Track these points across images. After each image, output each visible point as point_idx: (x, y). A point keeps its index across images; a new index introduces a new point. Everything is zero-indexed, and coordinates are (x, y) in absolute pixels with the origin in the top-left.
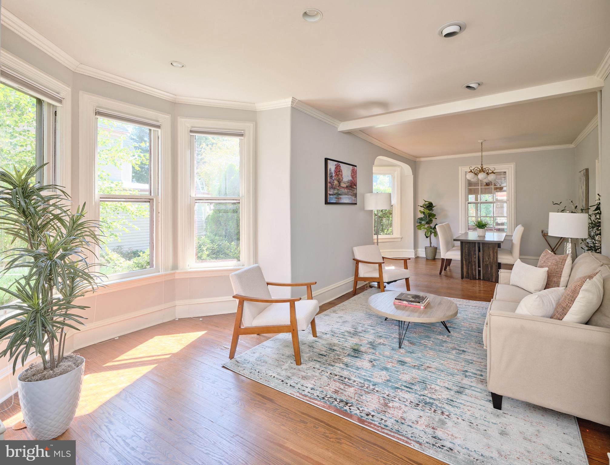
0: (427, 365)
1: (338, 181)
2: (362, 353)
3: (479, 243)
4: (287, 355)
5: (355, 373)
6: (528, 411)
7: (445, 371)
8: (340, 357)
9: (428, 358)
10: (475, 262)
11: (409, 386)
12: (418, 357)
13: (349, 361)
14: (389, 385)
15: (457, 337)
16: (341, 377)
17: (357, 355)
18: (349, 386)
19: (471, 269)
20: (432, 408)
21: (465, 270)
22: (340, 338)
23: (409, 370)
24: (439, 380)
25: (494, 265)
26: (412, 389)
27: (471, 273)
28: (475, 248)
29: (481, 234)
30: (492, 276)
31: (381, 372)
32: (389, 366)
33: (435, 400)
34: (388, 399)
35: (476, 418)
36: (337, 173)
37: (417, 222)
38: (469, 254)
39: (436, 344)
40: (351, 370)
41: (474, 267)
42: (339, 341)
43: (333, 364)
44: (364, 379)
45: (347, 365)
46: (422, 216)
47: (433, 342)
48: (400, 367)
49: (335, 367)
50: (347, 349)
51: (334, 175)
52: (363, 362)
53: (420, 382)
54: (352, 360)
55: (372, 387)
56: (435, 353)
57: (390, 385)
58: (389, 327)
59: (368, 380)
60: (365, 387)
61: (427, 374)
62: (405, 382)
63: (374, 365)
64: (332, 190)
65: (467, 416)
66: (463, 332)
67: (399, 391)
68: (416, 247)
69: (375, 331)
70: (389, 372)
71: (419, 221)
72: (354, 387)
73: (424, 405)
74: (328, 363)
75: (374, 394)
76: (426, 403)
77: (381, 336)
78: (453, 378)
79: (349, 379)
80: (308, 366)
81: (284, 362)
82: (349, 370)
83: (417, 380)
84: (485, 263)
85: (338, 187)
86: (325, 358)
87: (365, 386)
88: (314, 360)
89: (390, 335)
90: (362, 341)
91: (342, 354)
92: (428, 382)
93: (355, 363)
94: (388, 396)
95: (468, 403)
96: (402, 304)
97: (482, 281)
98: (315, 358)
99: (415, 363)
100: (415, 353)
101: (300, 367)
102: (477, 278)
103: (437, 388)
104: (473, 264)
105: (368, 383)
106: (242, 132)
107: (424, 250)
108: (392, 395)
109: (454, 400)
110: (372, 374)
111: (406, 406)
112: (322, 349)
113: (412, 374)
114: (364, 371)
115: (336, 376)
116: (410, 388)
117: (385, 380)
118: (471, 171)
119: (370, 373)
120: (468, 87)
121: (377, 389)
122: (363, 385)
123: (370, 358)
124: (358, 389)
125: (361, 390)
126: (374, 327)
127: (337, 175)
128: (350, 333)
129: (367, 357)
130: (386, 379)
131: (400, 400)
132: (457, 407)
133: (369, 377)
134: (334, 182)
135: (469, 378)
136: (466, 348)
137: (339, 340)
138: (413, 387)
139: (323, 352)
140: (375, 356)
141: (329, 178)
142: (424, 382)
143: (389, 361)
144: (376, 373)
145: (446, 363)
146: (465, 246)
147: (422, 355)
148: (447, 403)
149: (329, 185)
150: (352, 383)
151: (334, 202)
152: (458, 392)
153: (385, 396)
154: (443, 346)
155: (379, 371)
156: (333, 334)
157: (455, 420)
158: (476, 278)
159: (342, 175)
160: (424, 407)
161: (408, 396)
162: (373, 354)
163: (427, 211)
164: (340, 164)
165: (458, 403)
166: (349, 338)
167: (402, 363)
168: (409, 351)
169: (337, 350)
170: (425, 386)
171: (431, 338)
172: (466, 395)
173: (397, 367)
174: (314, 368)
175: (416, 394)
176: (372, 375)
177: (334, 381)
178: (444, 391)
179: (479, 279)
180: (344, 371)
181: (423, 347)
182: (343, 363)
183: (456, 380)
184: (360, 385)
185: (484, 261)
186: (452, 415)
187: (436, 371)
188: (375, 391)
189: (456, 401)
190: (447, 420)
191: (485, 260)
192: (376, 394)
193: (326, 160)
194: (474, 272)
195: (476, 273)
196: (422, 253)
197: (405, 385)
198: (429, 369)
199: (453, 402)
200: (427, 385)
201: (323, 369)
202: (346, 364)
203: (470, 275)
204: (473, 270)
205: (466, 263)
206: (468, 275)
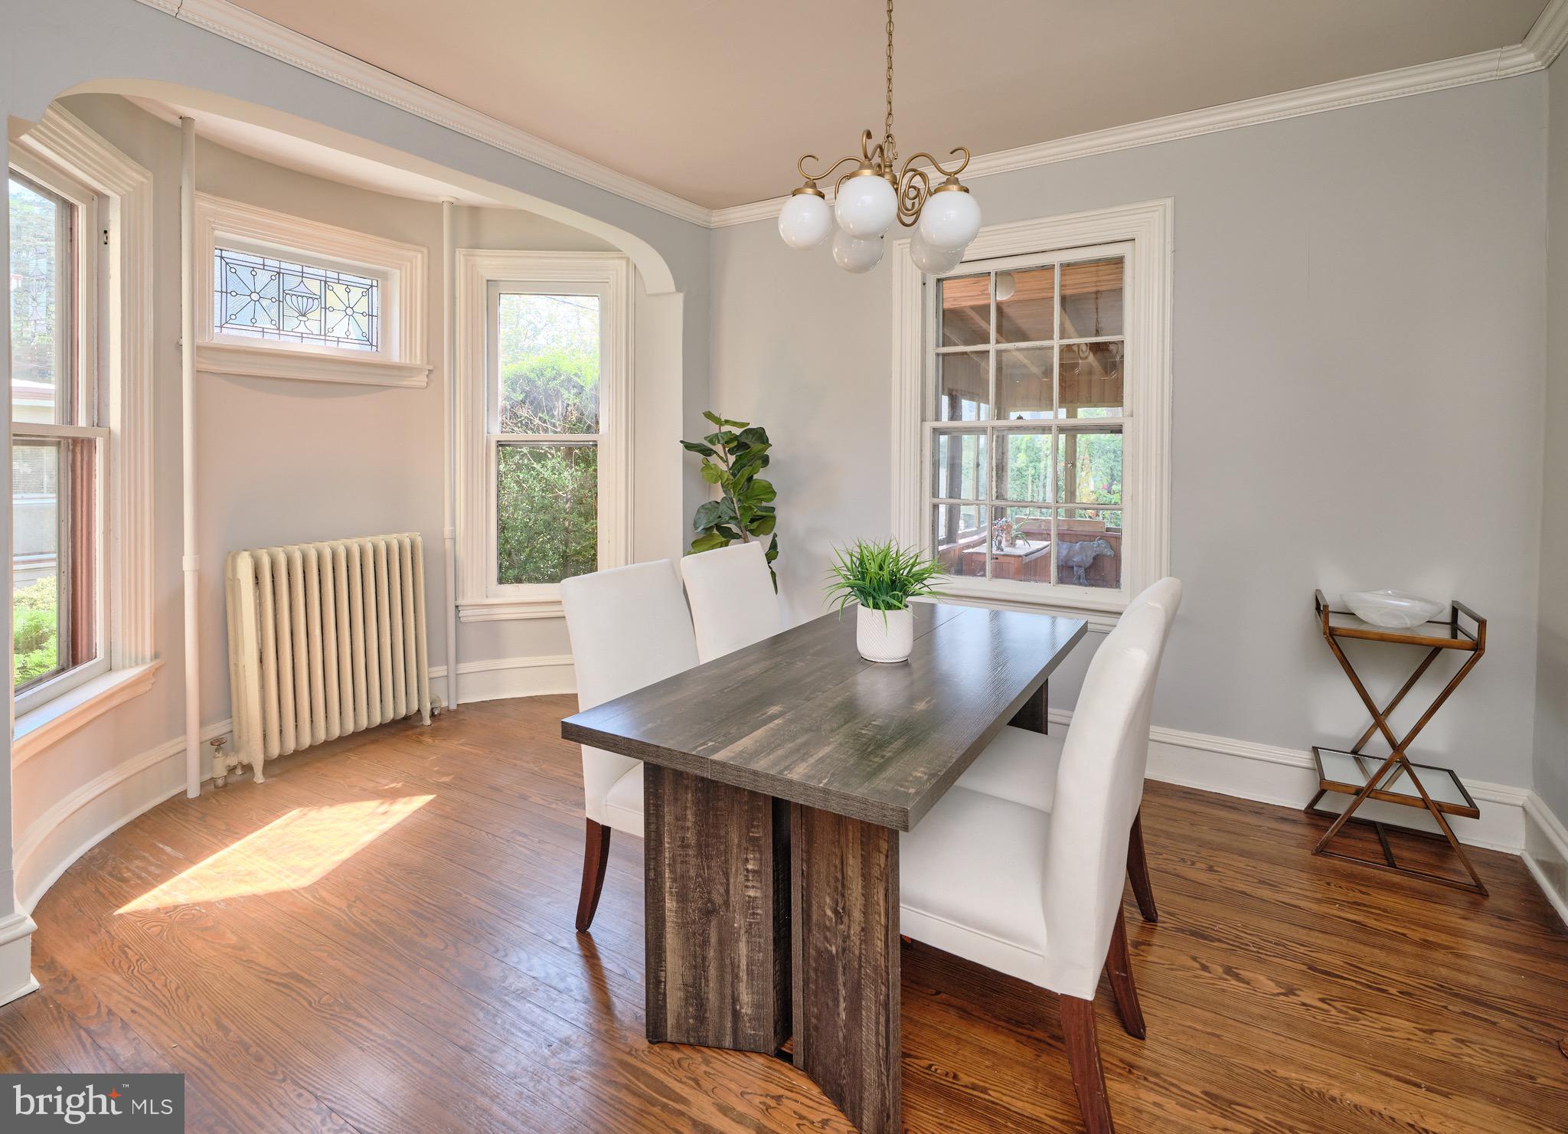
19: (721, 970)
25: (870, 993)
30: (856, 1077)
185: (813, 916)
203: (711, 1016)
204: (736, 977)
205: (682, 910)
206: (701, 1019)
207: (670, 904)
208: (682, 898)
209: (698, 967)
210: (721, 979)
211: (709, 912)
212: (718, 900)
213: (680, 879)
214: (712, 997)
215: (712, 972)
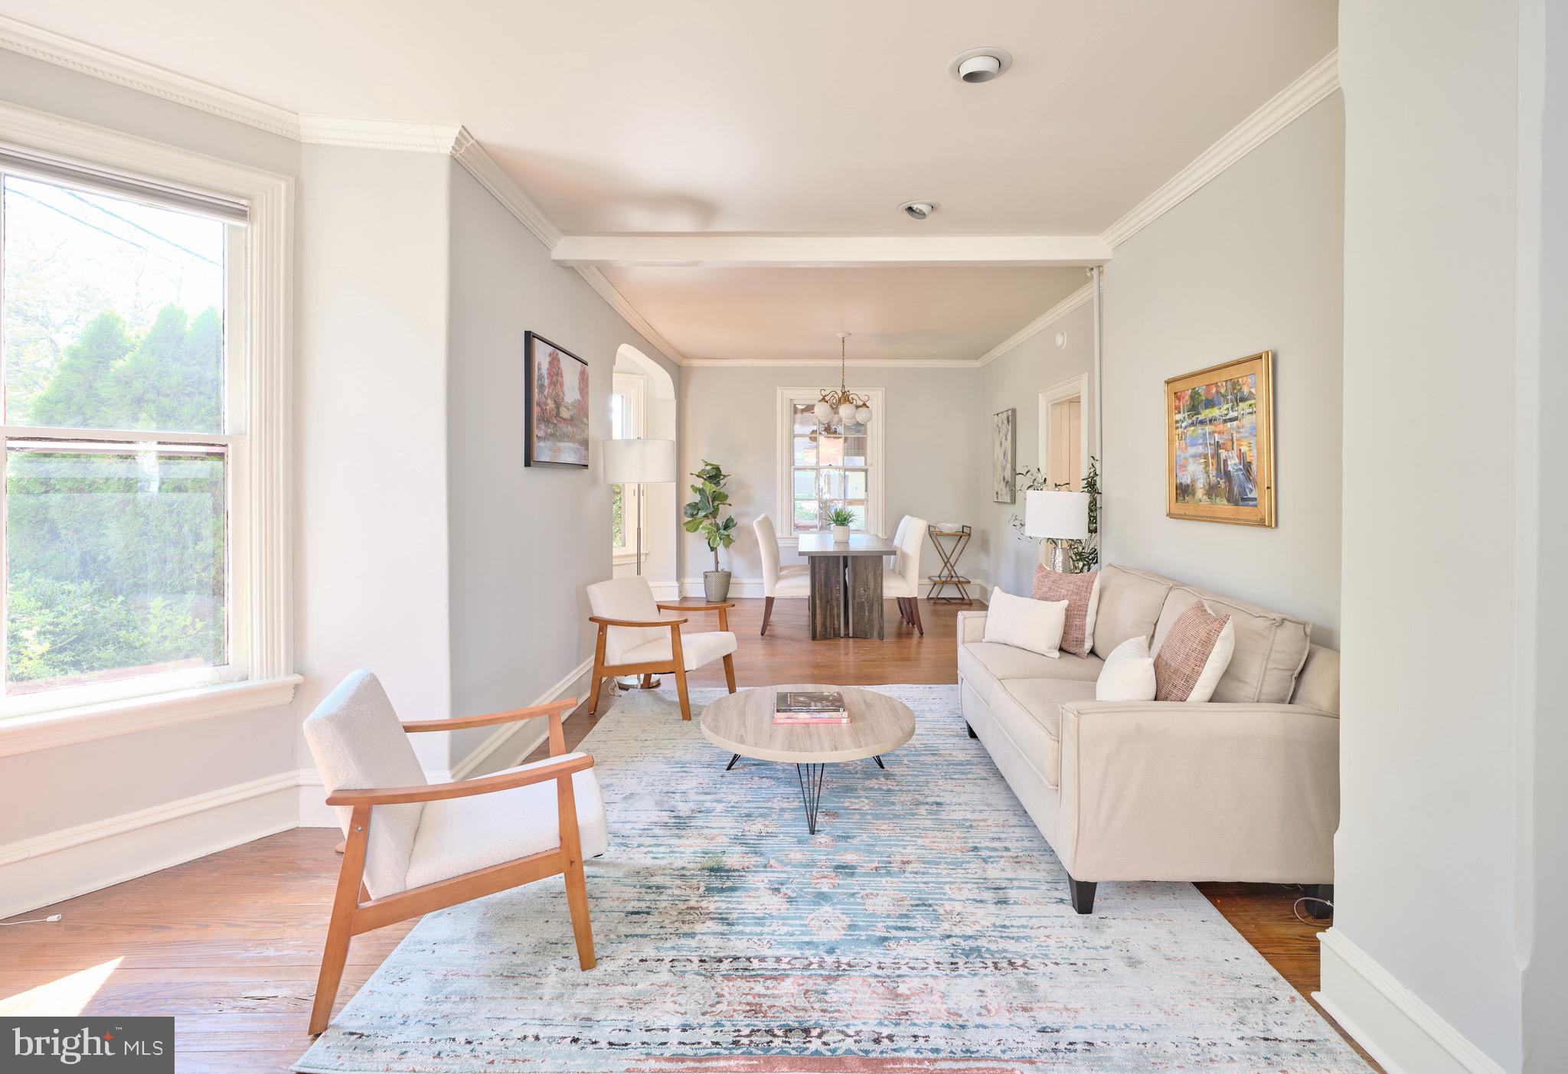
0: (898, 858)
1: (555, 402)
2: (737, 874)
3: (845, 558)
4: (530, 950)
5: (762, 934)
6: (1129, 899)
7: (941, 862)
8: (692, 903)
9: (887, 840)
10: (838, 599)
11: (905, 925)
12: (867, 845)
13: (724, 905)
14: (862, 938)
15: (903, 775)
16: (736, 959)
17: (729, 884)
18: (774, 978)
19: (831, 617)
20: (986, 961)
21: (819, 619)
22: (650, 849)
23: (873, 884)
24: (947, 887)
25: (876, 604)
26: (913, 929)
27: (830, 623)
28: (839, 569)
29: (840, 538)
30: (872, 626)
31: (821, 911)
32: (825, 889)
33: (976, 939)
34: (889, 977)
35: (1071, 948)
36: (552, 377)
37: (686, 513)
38: (827, 583)
39: (878, 802)
40: (747, 930)
41: (836, 610)
42: (655, 858)
43: (686, 928)
44: (795, 943)
45: (726, 919)
46: (697, 498)
47: (867, 798)
48: (849, 881)
49: (700, 936)
50: (693, 875)
51: (546, 382)
52: (759, 897)
53: (917, 905)
54: (729, 902)
55: (830, 960)
56: (891, 825)
57: (864, 938)
58: (750, 786)
59: (808, 943)
60: (815, 966)
61: (914, 880)
62: (888, 916)
63: (790, 897)
64: (543, 427)
65: (1056, 953)
66: (906, 762)
67: (892, 944)
68: (680, 574)
69: (724, 804)
70: (835, 904)
71: (689, 511)
72: (788, 976)
73: (967, 960)
74: (670, 930)
75: (850, 977)
76: (967, 954)
77: (748, 815)
78: (967, 873)
79: (762, 959)
80: (621, 963)
81: (535, 976)
82: (741, 933)
83: (906, 902)
84: (858, 600)
85: (555, 417)
86: (650, 918)
87: (811, 963)
88: (626, 936)
89: (766, 805)
90: (712, 839)
91: (689, 892)
92: (932, 899)
93: (743, 906)
94: (880, 968)
95: (1034, 919)
96: (796, 721)
97: (851, 640)
98: (624, 929)
99: (873, 861)
100: (854, 837)
101: (597, 972)
102: (842, 635)
103: (959, 907)
104: (835, 604)
105: (814, 952)
106: (243, 202)
107: (702, 580)
108: (888, 961)
109: (1008, 923)
110: (802, 922)
111: (934, 977)
112: (626, 896)
113: (885, 892)
114: (780, 922)
115: (720, 961)
116: (909, 929)
117: (844, 928)
118: (823, 399)
119: (798, 922)
120: (910, 209)
121: (844, 960)
122: (806, 962)
123: (766, 881)
124: (803, 977)
125: (810, 977)
126: (715, 794)
127: (553, 383)
128: (666, 825)
129: (759, 881)
130: (844, 925)
131: (913, 968)
132: (1023, 938)
133: (803, 933)
134: (546, 404)
135: (992, 863)
136: (938, 796)
137: (653, 855)
138: (911, 924)
139: (635, 904)
140: (773, 872)
141: (536, 390)
142: (923, 904)
143: (814, 874)
144: (811, 916)
145: (927, 841)
146: (820, 567)
147: (870, 837)
148: (1002, 937)
149: (536, 410)
150: (776, 966)
151: (547, 460)
152: (999, 902)
153: (874, 970)
154: (893, 803)
155: (813, 910)
156: (620, 840)
157: (1042, 968)
158: (840, 633)
159: (562, 386)
160: (968, 965)
161: (918, 950)
162: (765, 866)
163: (710, 488)
164: (559, 352)
165: (1018, 927)
166: (675, 841)
167: (845, 869)
168: (838, 836)
169: (668, 884)
170: (933, 910)
171: (856, 790)
172: (1015, 903)
173: (843, 885)
174: (642, 961)
175: (931, 938)
176: (805, 925)
177: (727, 977)
178: (975, 911)
179: (847, 636)
180: (729, 940)
181: (858, 817)
182: (712, 919)
183: (975, 876)
184: (798, 964)
185: (857, 595)
186: (1031, 961)
187: (925, 866)
188: (844, 967)
189: (1012, 926)
190: (1031, 978)
191: (857, 592)
192: (852, 973)
193: (529, 336)
194: (836, 623)
195: (839, 625)
196: (696, 588)
197: (894, 924)
198: (909, 868)
199: (1007, 930)
200: (936, 907)
201: (672, 954)
202: (721, 919)
203: (828, 630)
204: (834, 618)
205: (821, 603)
206: (826, 631)
207: (818, 601)
208: (821, 600)
209: (825, 617)
210: (831, 619)
211: (827, 602)
212: (829, 598)
213: (820, 594)
214: (828, 625)
215: (828, 618)
